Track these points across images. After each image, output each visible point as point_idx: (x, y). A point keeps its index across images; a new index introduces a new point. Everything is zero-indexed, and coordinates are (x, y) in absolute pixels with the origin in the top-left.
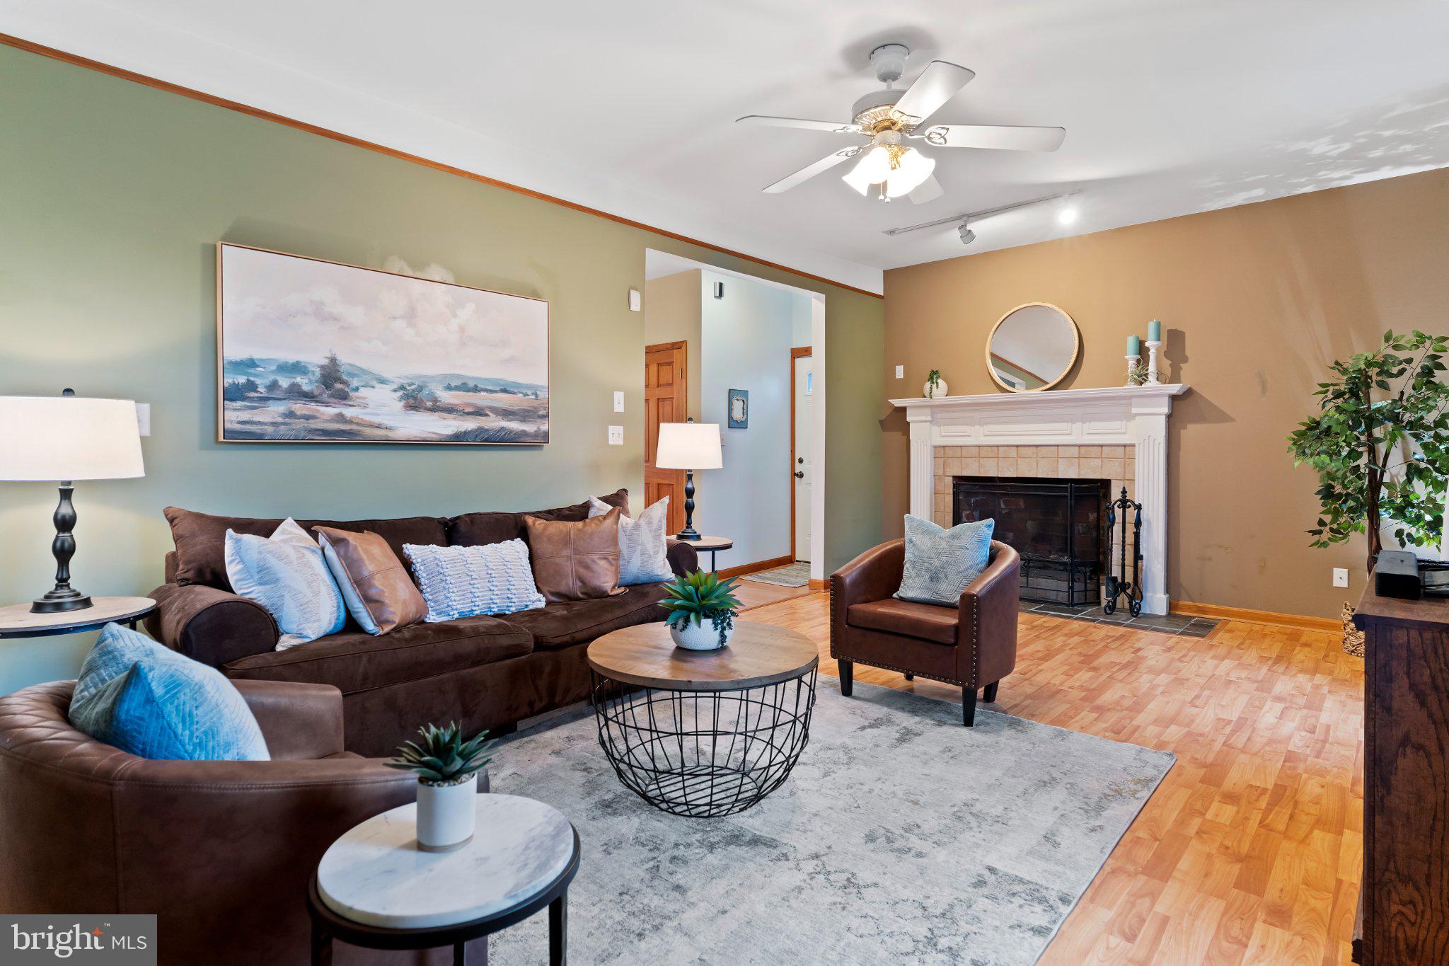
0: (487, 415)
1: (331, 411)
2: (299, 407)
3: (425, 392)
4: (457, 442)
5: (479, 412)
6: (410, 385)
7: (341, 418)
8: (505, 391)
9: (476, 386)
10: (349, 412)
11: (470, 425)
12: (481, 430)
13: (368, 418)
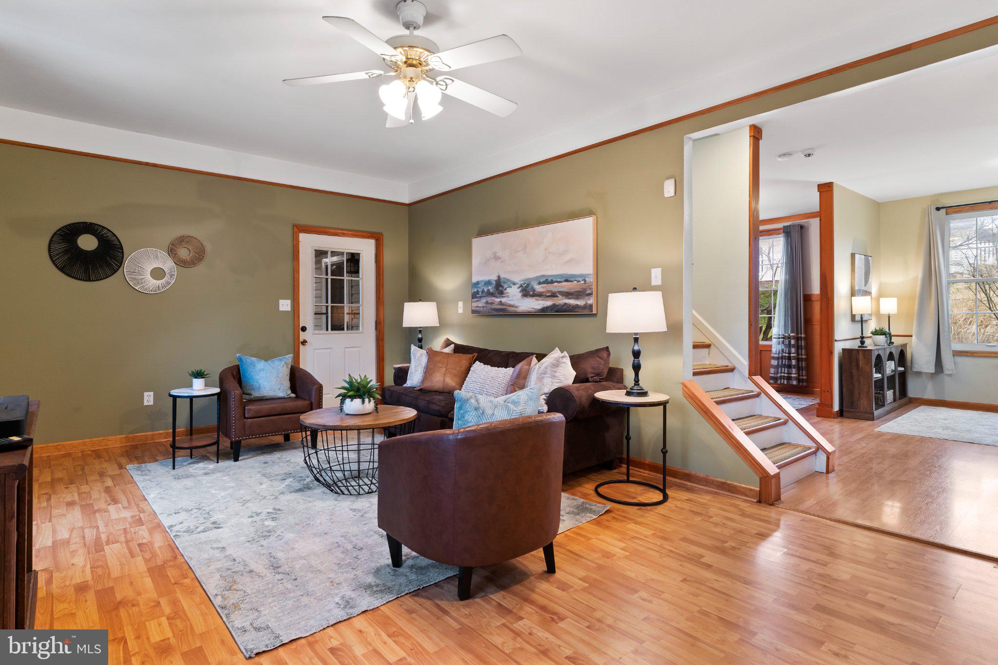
0: (557, 296)
1: (498, 300)
2: (490, 299)
3: (530, 287)
4: (544, 313)
5: (553, 295)
6: (524, 284)
7: (501, 303)
8: (567, 281)
9: (552, 280)
10: (504, 300)
11: (548, 303)
12: (554, 306)
13: (509, 302)
